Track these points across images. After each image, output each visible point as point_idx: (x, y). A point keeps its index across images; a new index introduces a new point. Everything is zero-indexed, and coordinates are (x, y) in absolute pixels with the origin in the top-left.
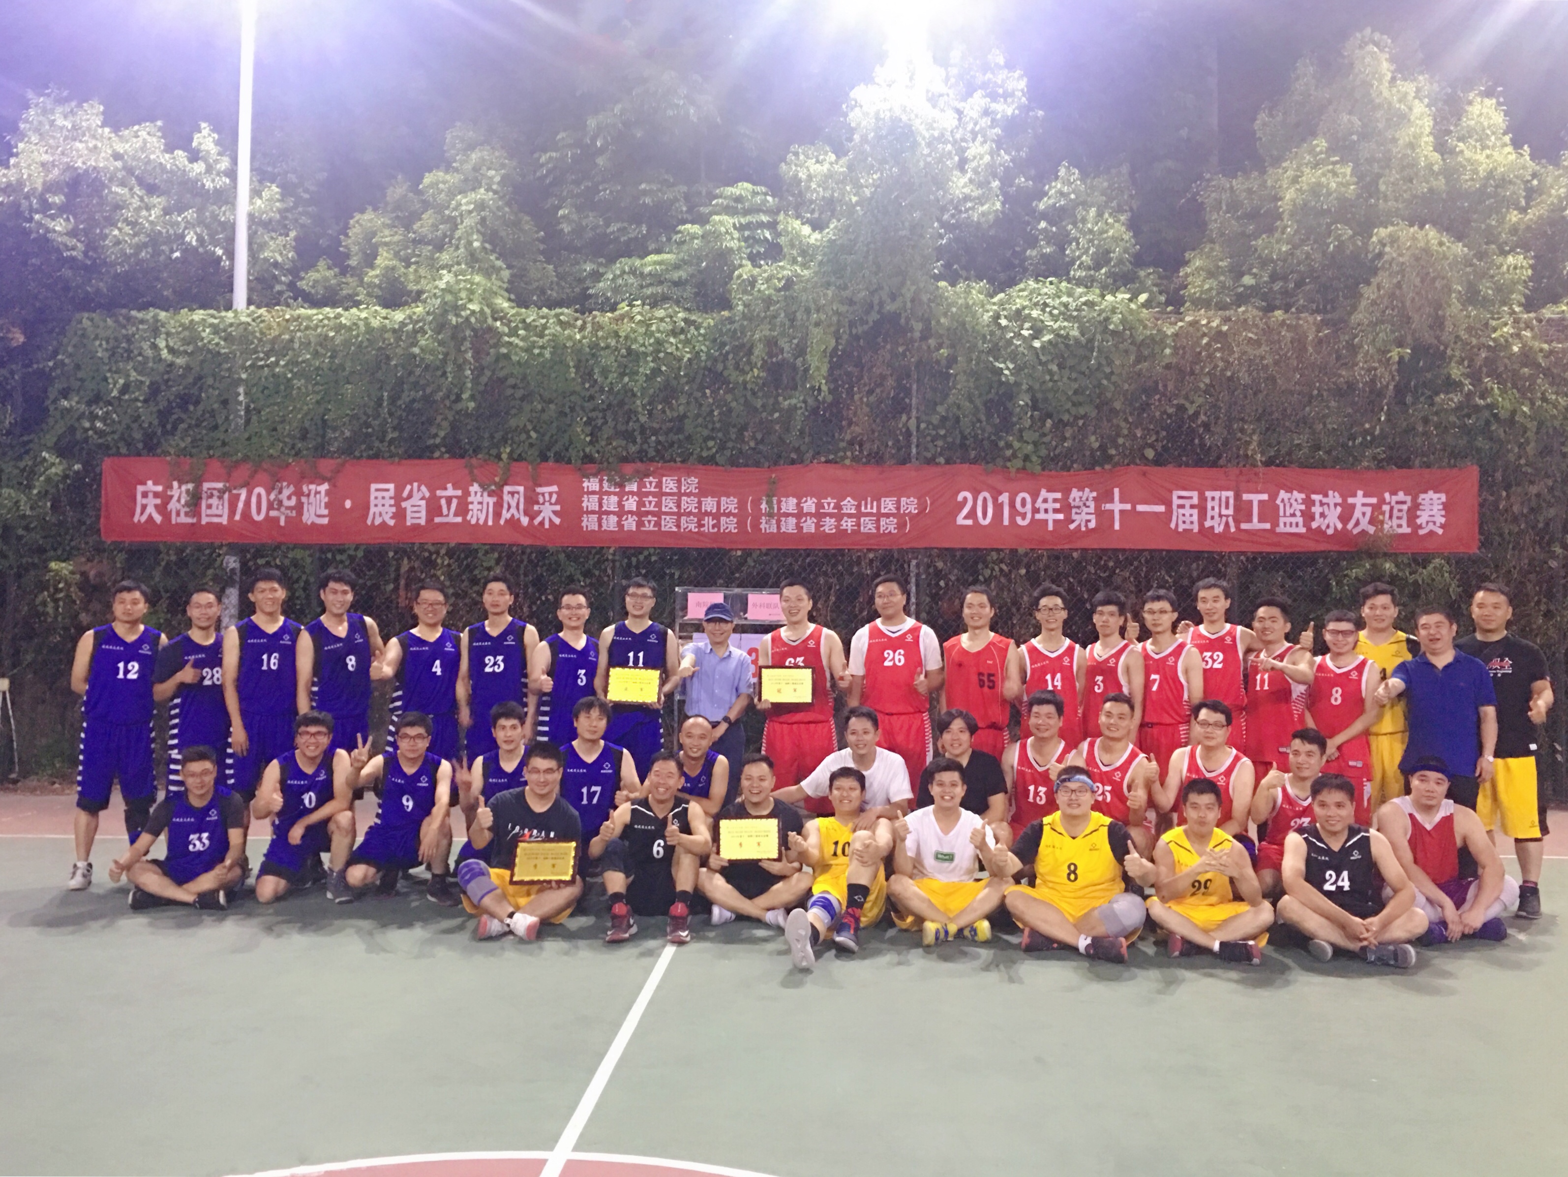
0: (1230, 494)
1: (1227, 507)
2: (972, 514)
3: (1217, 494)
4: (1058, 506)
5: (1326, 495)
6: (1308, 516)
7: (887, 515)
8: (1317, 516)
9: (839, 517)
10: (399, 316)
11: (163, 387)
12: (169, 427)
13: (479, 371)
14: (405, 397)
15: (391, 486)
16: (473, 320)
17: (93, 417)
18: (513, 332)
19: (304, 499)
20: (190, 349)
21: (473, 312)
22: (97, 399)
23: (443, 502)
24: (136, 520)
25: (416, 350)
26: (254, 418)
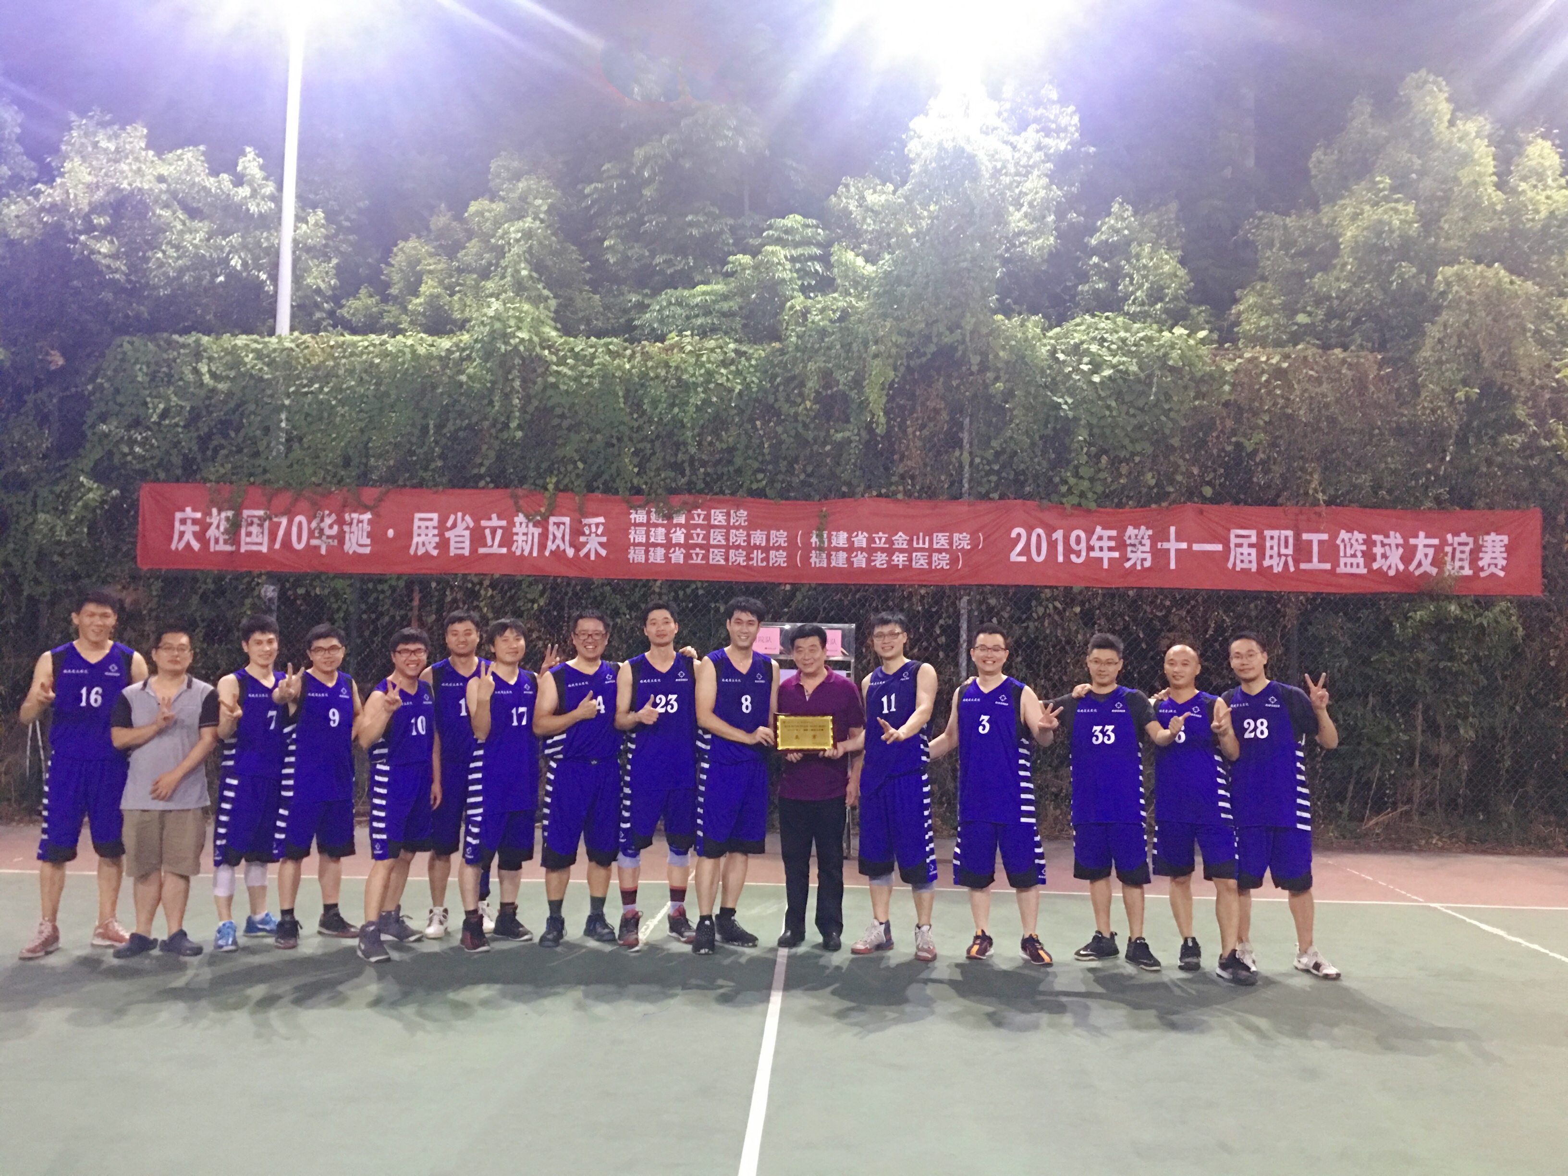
0: (1290, 533)
1: (1286, 547)
2: (1026, 551)
3: (1275, 533)
4: (1112, 544)
5: (1387, 536)
6: (1369, 557)
7: (940, 551)
8: (1379, 557)
9: (890, 551)
10: (445, 343)
11: (204, 413)
12: (209, 453)
13: (527, 399)
14: (450, 427)
15: (435, 516)
16: (522, 348)
17: (132, 442)
18: (562, 362)
19: (346, 528)
20: (232, 374)
21: (522, 340)
22: (137, 423)
23: (488, 532)
24: (173, 547)
25: (463, 378)
26: (296, 446)
